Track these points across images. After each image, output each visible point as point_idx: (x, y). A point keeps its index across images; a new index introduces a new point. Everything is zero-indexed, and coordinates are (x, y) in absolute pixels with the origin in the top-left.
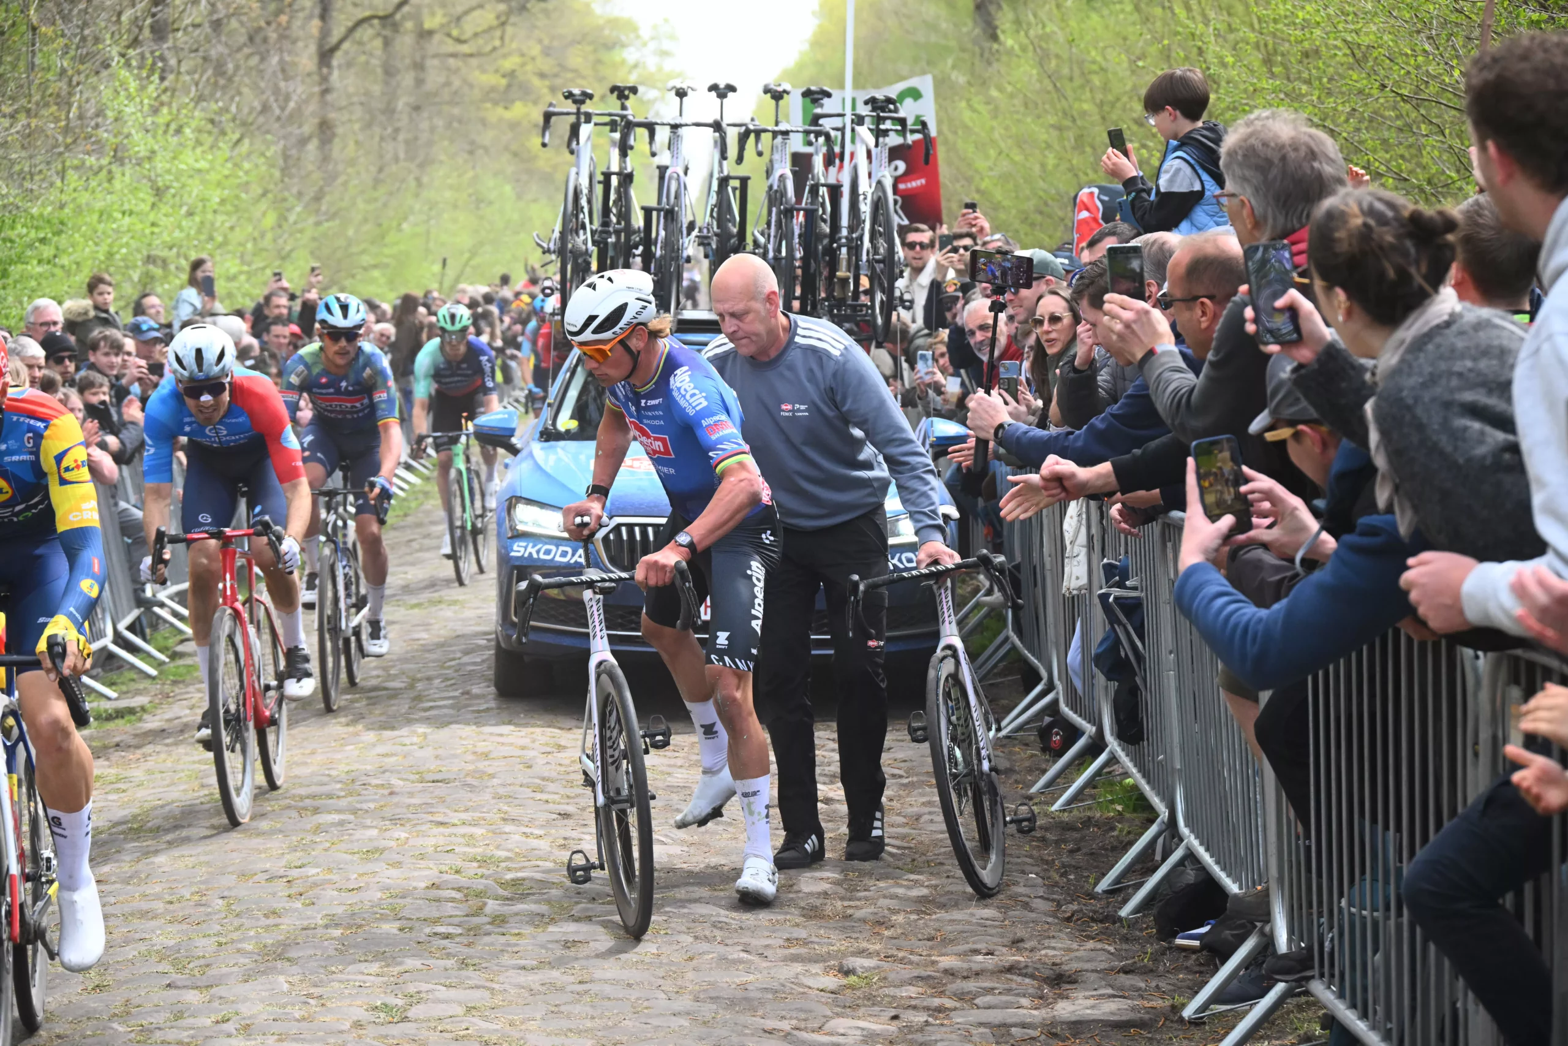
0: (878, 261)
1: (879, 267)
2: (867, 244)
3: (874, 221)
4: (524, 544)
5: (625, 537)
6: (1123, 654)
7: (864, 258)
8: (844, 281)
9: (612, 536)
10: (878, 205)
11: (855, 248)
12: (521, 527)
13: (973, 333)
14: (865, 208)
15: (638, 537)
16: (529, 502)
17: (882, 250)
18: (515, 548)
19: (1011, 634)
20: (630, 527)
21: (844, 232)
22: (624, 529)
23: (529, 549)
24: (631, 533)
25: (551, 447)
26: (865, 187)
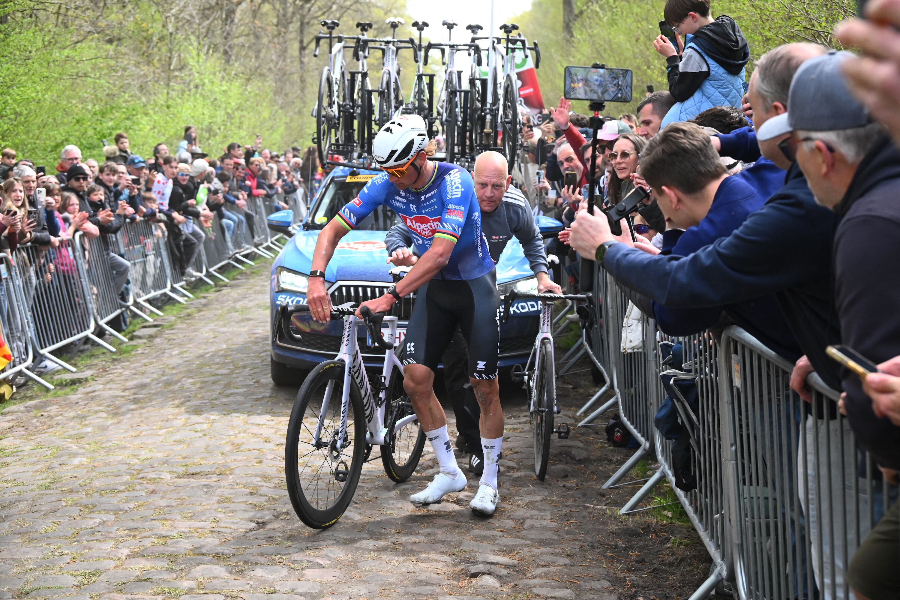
0: (507, 123)
1: (508, 126)
2: (501, 112)
3: (506, 99)
4: (284, 296)
5: (344, 294)
6: (680, 421)
7: (499, 120)
8: (488, 135)
9: (336, 293)
10: (508, 89)
11: (495, 116)
12: (283, 286)
13: (562, 164)
14: (501, 92)
15: (353, 294)
16: (290, 270)
17: (510, 117)
18: (279, 299)
19: (585, 343)
20: (348, 287)
21: (488, 106)
22: (344, 289)
23: (287, 300)
24: (348, 291)
25: (309, 234)
26: (501, 80)
